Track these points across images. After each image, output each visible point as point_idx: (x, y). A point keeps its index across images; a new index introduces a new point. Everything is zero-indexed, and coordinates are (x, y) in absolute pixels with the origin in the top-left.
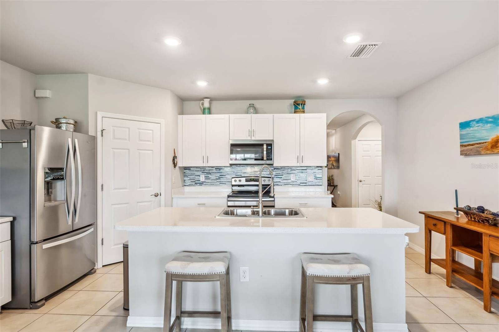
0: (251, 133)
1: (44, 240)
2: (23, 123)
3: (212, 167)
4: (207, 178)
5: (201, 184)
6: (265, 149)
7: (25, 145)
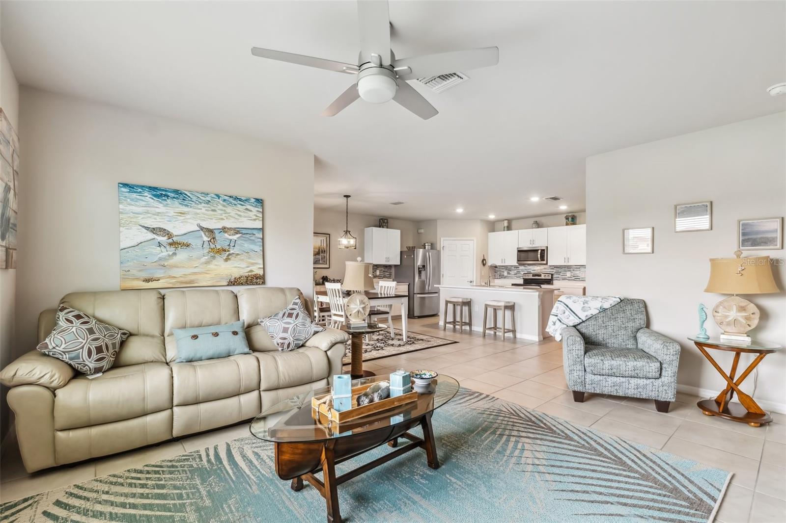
0: (532, 242)
1: (418, 294)
2: (413, 247)
3: (512, 266)
4: (508, 273)
5: (505, 277)
6: (539, 253)
7: (412, 256)
